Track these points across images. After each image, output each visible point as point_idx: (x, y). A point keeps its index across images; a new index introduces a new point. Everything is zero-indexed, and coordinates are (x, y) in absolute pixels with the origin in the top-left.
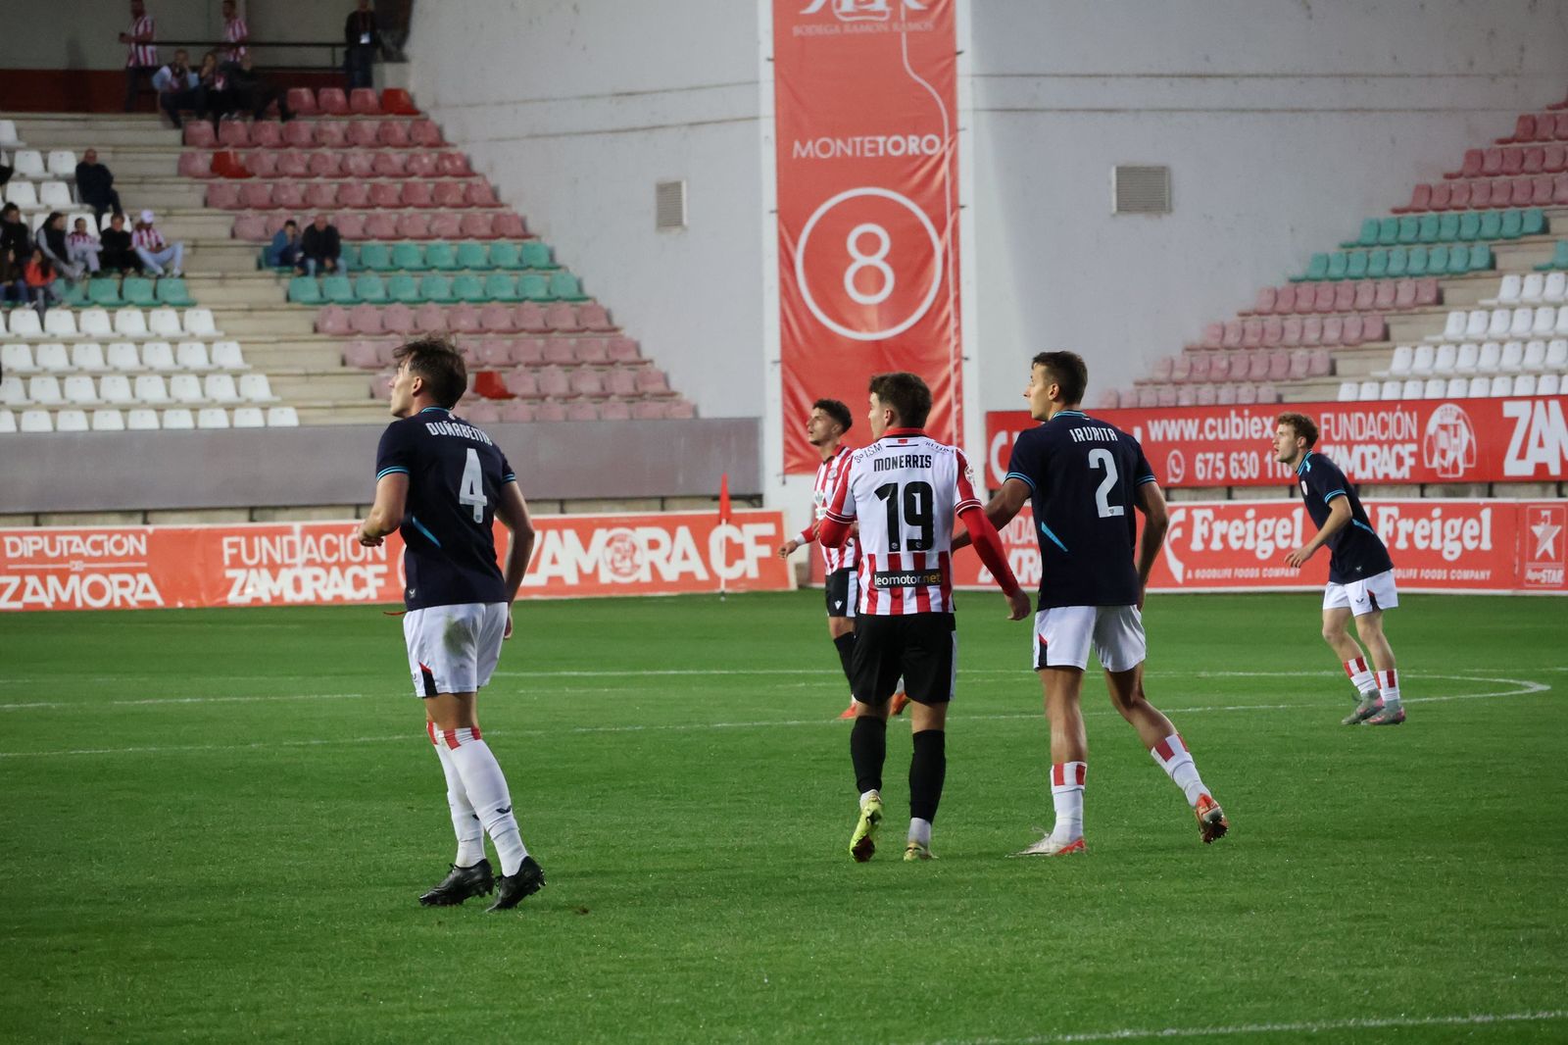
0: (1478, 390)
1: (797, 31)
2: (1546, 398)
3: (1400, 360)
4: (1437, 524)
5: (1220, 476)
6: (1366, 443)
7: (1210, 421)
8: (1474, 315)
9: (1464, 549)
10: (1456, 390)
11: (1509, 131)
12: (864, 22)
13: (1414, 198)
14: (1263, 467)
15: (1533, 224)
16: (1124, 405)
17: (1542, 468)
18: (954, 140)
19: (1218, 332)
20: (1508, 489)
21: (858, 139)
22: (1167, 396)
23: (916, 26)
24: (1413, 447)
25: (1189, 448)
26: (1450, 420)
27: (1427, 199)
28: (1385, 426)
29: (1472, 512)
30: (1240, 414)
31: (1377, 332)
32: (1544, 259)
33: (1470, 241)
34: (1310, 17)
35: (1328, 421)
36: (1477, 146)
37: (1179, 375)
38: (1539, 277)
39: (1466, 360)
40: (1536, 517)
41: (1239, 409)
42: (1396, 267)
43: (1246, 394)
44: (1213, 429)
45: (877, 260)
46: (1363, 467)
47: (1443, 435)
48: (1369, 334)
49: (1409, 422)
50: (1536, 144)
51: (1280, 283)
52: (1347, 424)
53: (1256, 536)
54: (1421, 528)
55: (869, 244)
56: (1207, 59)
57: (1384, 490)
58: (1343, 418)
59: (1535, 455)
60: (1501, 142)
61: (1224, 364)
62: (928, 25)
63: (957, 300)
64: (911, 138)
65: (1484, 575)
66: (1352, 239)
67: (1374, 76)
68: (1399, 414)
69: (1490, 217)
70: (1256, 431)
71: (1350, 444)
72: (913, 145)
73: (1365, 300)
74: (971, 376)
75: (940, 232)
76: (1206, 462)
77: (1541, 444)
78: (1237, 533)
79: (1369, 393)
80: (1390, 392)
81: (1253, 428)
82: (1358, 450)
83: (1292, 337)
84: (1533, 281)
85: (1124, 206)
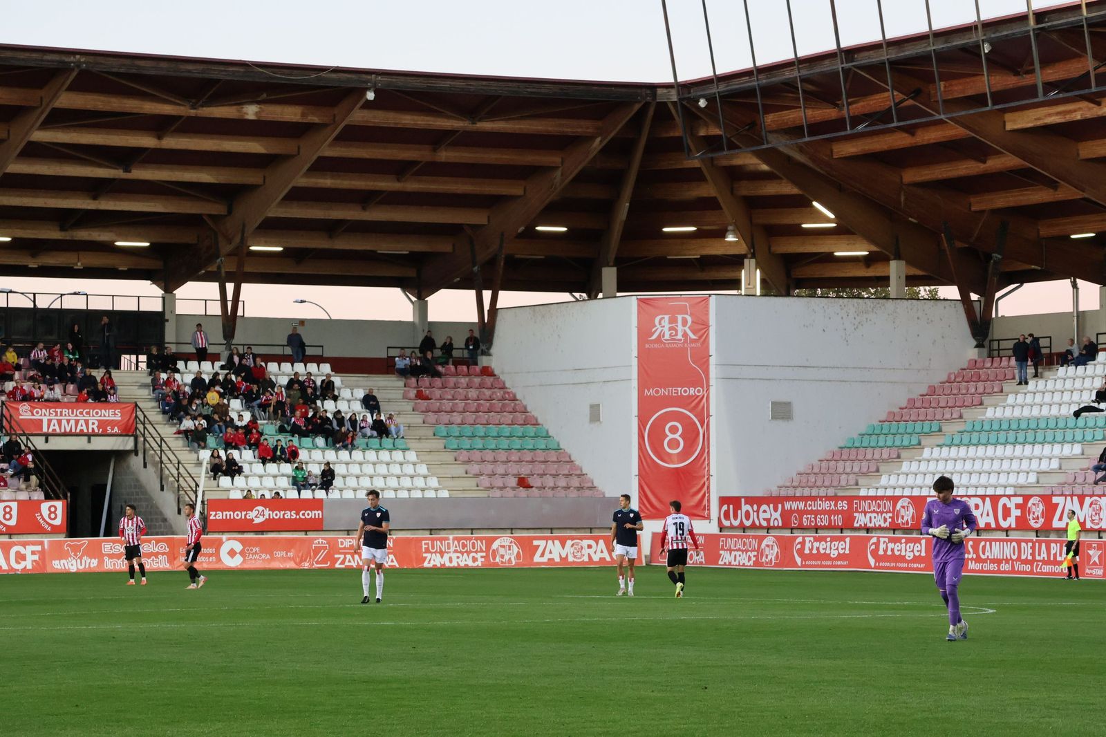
0: (916, 493)
1: (647, 346)
3: (884, 480)
4: (903, 545)
5: (813, 524)
6: (871, 512)
7: (809, 502)
8: (914, 463)
9: (914, 555)
10: (907, 492)
11: (924, 391)
12: (674, 343)
13: (888, 417)
14: (830, 521)
15: (935, 428)
16: (773, 495)
18: (708, 390)
19: (811, 467)
21: (670, 389)
22: (791, 492)
23: (694, 345)
24: (891, 515)
25: (801, 513)
26: (906, 504)
27: (892, 418)
28: (879, 506)
29: (918, 541)
30: (821, 500)
31: (874, 469)
32: (941, 441)
33: (911, 434)
34: (848, 345)
35: (856, 503)
36: (912, 397)
37: (795, 484)
38: (939, 448)
39: (910, 480)
41: (821, 498)
42: (881, 443)
43: (822, 492)
44: (810, 505)
45: (677, 436)
46: (871, 522)
47: (902, 510)
48: (871, 470)
49: (889, 505)
50: (935, 396)
51: (835, 449)
52: (864, 505)
53: (831, 548)
54: (897, 547)
55: (674, 430)
56: (807, 360)
57: (879, 531)
58: (863, 502)
60: (921, 395)
61: (813, 480)
62: (699, 345)
63: (708, 452)
64: (691, 389)
65: (922, 566)
66: (864, 432)
67: (872, 368)
68: (885, 501)
69: (918, 426)
70: (828, 507)
71: (865, 513)
72: (692, 391)
73: (869, 456)
74: (713, 481)
75: (702, 427)
76: (807, 518)
78: (822, 547)
79: (872, 493)
80: (880, 493)
81: (826, 505)
82: (868, 515)
83: (840, 470)
84: (936, 450)
85: (775, 417)
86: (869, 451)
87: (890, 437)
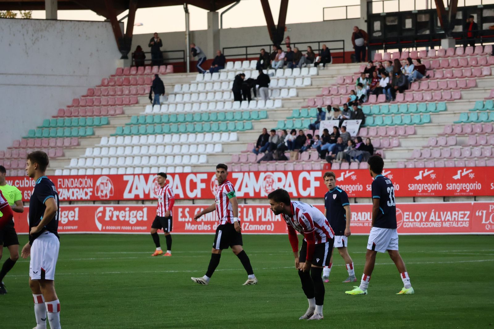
2: (139, 175)
3: (73, 163)
4: (127, 213)
6: (74, 188)
8: (95, 149)
9: (137, 220)
11: (85, 93)
13: (59, 113)
17: (137, 196)
19: (2, 154)
20: (124, 202)
26: (105, 181)
27: (61, 114)
28: (81, 183)
29: (141, 209)
31: (61, 154)
32: (113, 132)
33: (84, 126)
34: (28, 57)
35: (60, 181)
36: (76, 97)
38: (114, 138)
39: (97, 163)
42: (60, 134)
44: (18, 184)
46: (73, 195)
47: (102, 186)
48: (57, 155)
49: (90, 182)
50: (96, 97)
51: (20, 139)
52: (68, 182)
54: (121, 214)
58: (66, 180)
59: (134, 192)
60: (83, 96)
65: (144, 228)
66: (41, 125)
68: (86, 179)
69: (88, 119)
71: (68, 188)
77: (137, 189)
79: (66, 173)
82: (71, 190)
84: (112, 140)
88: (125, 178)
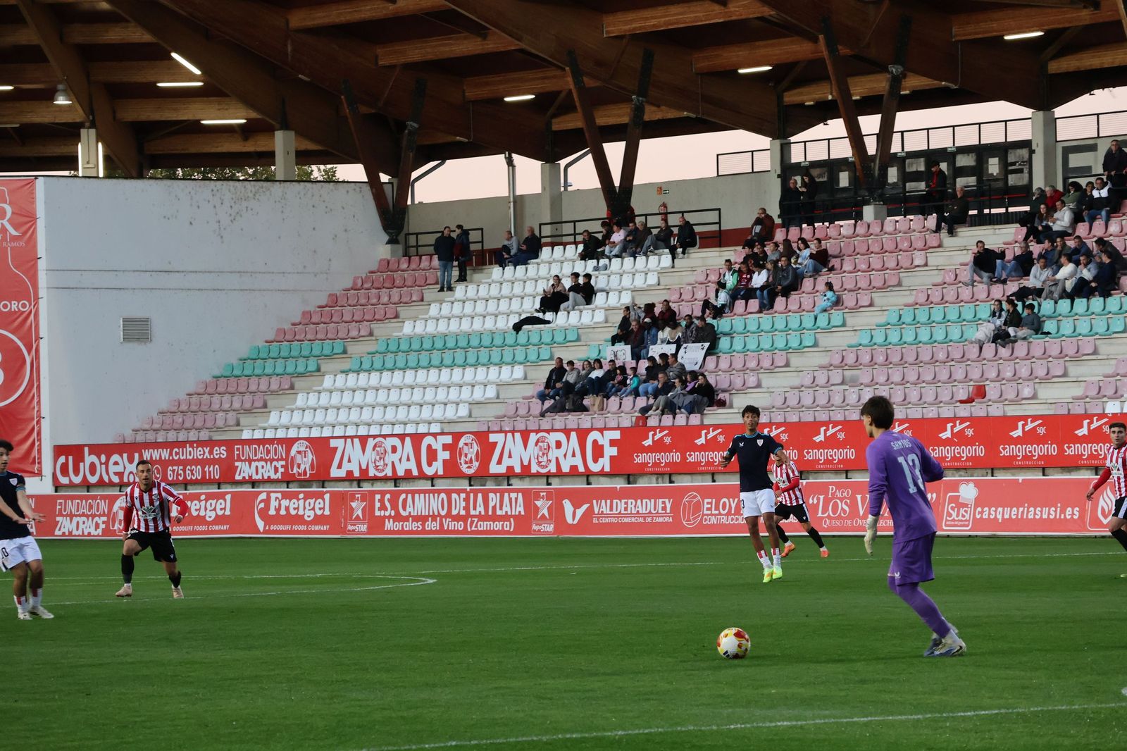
0: (315, 433)
2: (352, 437)
3: (273, 418)
4: (301, 502)
5: (181, 478)
6: (258, 460)
7: (176, 450)
8: (311, 395)
9: (316, 515)
10: (304, 433)
11: (323, 301)
13: (276, 335)
14: (204, 472)
15: (338, 349)
16: (126, 442)
17: (350, 473)
18: (36, 303)
19: (176, 404)
20: (332, 483)
22: (150, 437)
23: (16, 244)
25: (165, 464)
26: (302, 449)
27: (282, 337)
28: (268, 452)
29: (320, 496)
30: (191, 446)
31: (261, 404)
32: (346, 366)
33: (307, 357)
34: (222, 242)
35: (238, 449)
36: (308, 309)
37: (156, 426)
38: (344, 375)
39: (308, 418)
40: (353, 498)
41: (191, 443)
42: (269, 370)
43: (193, 436)
44: (177, 454)
46: (257, 473)
47: (298, 456)
48: (256, 404)
49: (281, 450)
50: (338, 308)
51: (208, 379)
52: (249, 451)
53: (206, 509)
54: (293, 504)
56: (170, 263)
57: (268, 485)
58: (246, 448)
59: (346, 466)
60: (319, 307)
61: (181, 420)
62: (22, 243)
63: (39, 387)
64: (13, 302)
65: (326, 528)
66: (245, 357)
67: (256, 273)
68: (276, 445)
69: (316, 345)
70: (200, 455)
71: (250, 461)
72: (14, 306)
73: (253, 388)
74: (46, 426)
75: (29, 352)
76: (173, 471)
77: (349, 461)
79: (258, 435)
80: (269, 434)
81: (199, 453)
82: (254, 464)
83: (216, 406)
84: (340, 378)
85: (127, 338)
86: (254, 380)
87: (280, 362)
88: (333, 443)
